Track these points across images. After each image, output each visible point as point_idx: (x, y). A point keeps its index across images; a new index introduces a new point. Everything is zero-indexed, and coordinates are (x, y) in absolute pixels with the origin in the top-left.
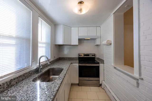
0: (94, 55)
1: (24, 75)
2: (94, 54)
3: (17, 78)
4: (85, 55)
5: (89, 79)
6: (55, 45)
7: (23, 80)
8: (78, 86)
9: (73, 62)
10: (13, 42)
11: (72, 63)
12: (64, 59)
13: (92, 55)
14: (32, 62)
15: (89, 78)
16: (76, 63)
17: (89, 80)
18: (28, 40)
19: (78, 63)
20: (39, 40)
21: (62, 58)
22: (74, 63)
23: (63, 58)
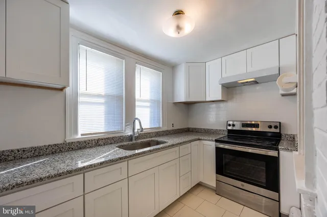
0: (276, 127)
1: (113, 138)
2: (278, 124)
3: (105, 139)
4: (244, 125)
5: (243, 185)
6: (174, 103)
7: (111, 144)
8: (215, 194)
9: (202, 138)
10: (102, 100)
11: (201, 140)
12: (196, 132)
13: (269, 124)
14: (126, 126)
15: (243, 183)
16: (209, 140)
17: (241, 187)
18: (119, 98)
19: (213, 141)
20: (137, 96)
21: (193, 129)
22: (205, 140)
23: (195, 129)
